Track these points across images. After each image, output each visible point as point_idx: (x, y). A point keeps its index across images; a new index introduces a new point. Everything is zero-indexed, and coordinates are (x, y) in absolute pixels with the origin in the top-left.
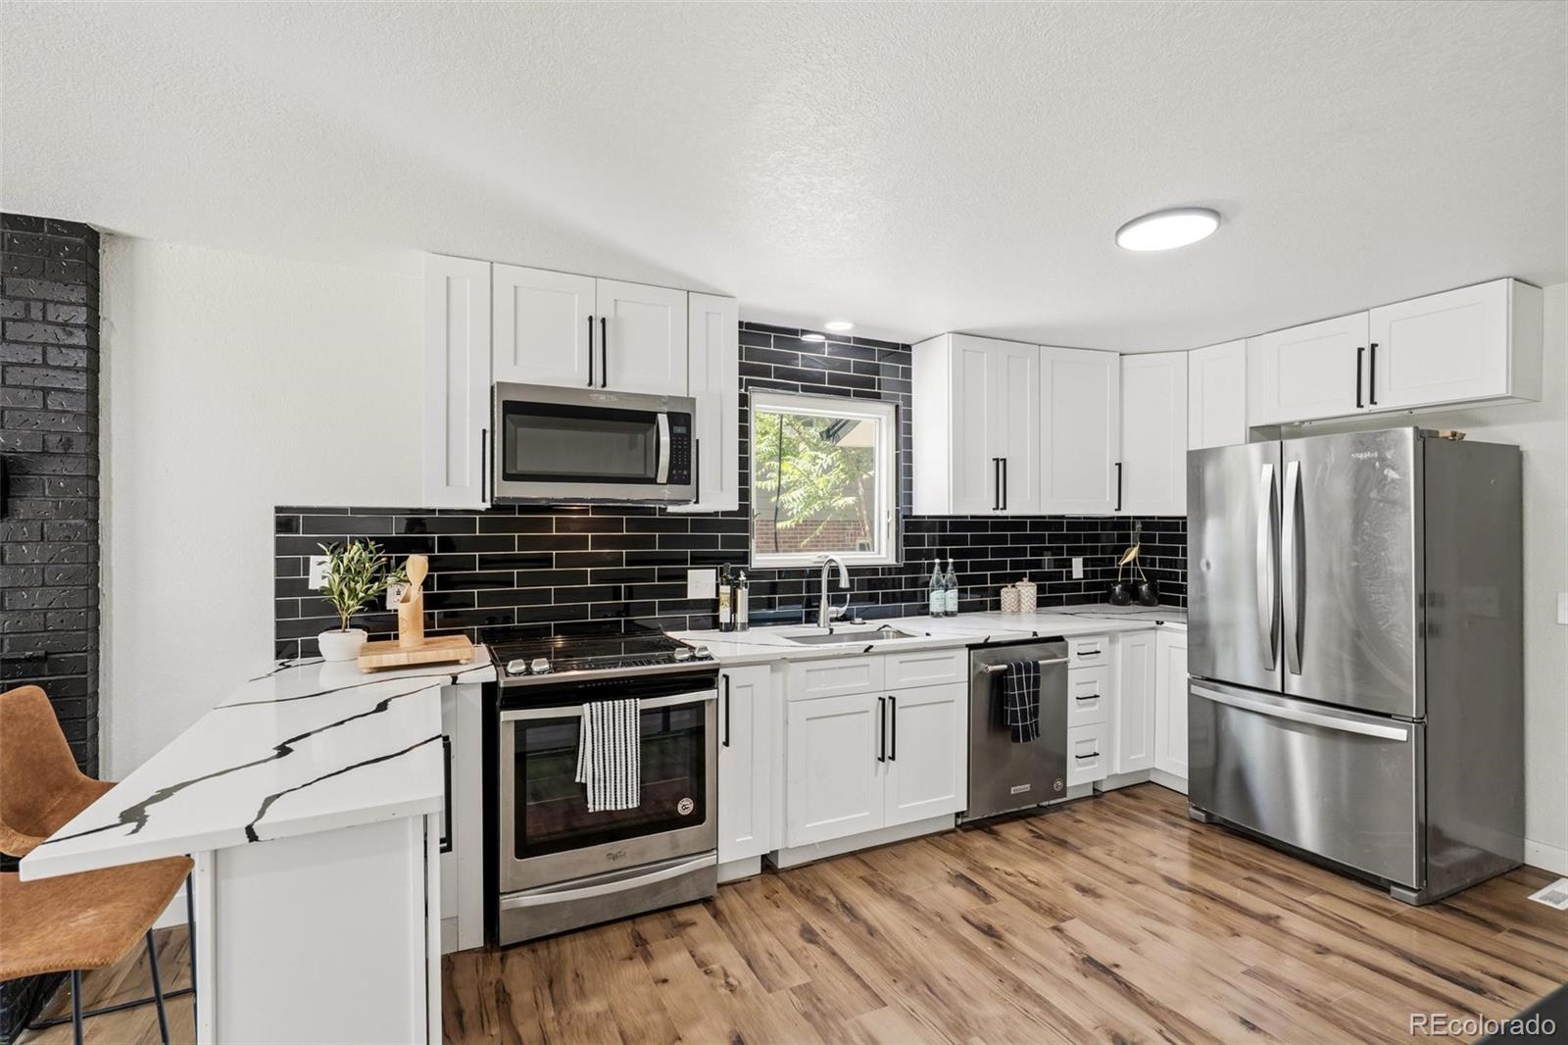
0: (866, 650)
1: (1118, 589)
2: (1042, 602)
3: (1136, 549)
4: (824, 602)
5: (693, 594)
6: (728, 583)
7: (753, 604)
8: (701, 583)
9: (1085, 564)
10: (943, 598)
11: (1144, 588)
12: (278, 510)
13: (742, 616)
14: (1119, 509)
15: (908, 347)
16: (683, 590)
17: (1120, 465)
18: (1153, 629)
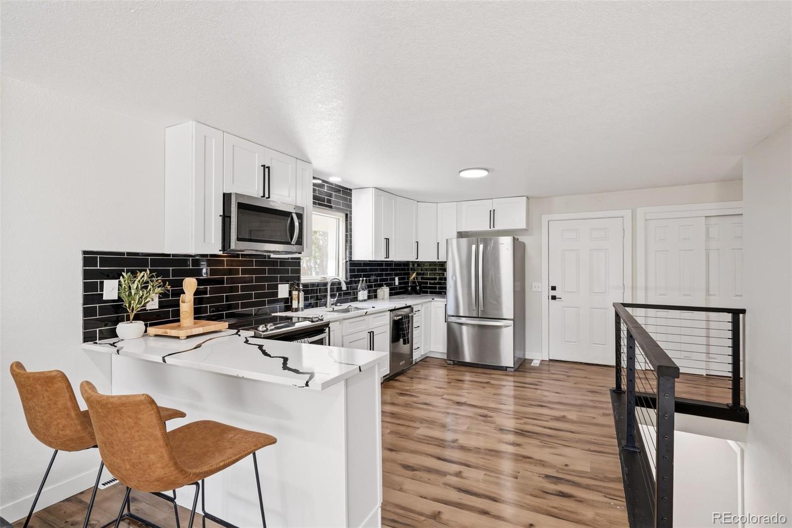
0: (366, 314)
1: (410, 289)
2: (391, 294)
3: (415, 274)
4: (329, 297)
5: (280, 296)
6: (296, 290)
7: (306, 299)
8: (283, 291)
9: (399, 279)
10: (363, 294)
11: (418, 288)
12: (85, 252)
13: (301, 305)
14: (417, 258)
15: (351, 190)
16: (276, 294)
17: (418, 242)
18: (431, 301)
